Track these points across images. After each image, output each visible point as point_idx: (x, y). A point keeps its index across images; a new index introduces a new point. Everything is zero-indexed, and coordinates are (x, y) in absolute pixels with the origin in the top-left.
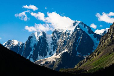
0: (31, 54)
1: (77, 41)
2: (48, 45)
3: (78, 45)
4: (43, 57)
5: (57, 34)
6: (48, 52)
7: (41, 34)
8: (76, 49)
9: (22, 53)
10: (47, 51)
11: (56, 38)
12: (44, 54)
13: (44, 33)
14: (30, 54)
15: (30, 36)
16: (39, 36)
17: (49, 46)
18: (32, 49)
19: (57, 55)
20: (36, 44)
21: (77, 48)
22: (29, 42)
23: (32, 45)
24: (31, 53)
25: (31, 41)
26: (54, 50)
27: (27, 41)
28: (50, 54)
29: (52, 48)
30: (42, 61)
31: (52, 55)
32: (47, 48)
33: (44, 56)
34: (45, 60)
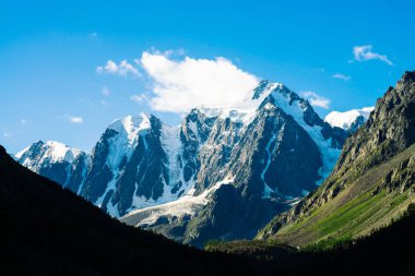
0: (111, 191)
1: (267, 149)
2: (166, 161)
3: (269, 162)
4: (151, 199)
5: (199, 125)
6: (168, 184)
7: (145, 125)
8: (263, 177)
9: (81, 186)
10: (164, 182)
11: (194, 137)
12: (153, 191)
13: (154, 120)
14: (107, 190)
15: (108, 130)
16: (137, 130)
17: (172, 165)
18: (115, 173)
19: (196, 194)
20: (128, 160)
21: (264, 171)
22: (103, 150)
23: (113, 160)
24: (112, 186)
25: (111, 147)
26: (187, 179)
27: (97, 147)
28: (174, 191)
29: (182, 170)
30: (146, 215)
31: (179, 196)
32: (166, 171)
33: (155, 198)
34: (156, 210)
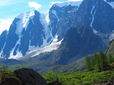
0: (18, 45)
1: (91, 12)
2: (43, 29)
3: (93, 18)
4: (38, 47)
6: (45, 39)
7: (32, 14)
8: (91, 26)
9: (5, 45)
10: (43, 38)
11: (55, 16)
12: (38, 43)
13: (36, 12)
14: (16, 45)
15: (15, 19)
16: (29, 17)
17: (46, 30)
18: (20, 37)
20: (26, 29)
21: (92, 23)
22: (14, 27)
23: (19, 31)
24: (18, 42)
25: (17, 26)
26: (54, 35)
27: (11, 26)
28: (48, 42)
29: (51, 32)
30: (34, 53)
31: (51, 43)
32: (43, 33)
34: (39, 51)
